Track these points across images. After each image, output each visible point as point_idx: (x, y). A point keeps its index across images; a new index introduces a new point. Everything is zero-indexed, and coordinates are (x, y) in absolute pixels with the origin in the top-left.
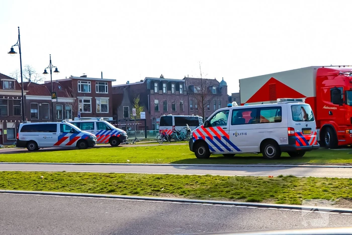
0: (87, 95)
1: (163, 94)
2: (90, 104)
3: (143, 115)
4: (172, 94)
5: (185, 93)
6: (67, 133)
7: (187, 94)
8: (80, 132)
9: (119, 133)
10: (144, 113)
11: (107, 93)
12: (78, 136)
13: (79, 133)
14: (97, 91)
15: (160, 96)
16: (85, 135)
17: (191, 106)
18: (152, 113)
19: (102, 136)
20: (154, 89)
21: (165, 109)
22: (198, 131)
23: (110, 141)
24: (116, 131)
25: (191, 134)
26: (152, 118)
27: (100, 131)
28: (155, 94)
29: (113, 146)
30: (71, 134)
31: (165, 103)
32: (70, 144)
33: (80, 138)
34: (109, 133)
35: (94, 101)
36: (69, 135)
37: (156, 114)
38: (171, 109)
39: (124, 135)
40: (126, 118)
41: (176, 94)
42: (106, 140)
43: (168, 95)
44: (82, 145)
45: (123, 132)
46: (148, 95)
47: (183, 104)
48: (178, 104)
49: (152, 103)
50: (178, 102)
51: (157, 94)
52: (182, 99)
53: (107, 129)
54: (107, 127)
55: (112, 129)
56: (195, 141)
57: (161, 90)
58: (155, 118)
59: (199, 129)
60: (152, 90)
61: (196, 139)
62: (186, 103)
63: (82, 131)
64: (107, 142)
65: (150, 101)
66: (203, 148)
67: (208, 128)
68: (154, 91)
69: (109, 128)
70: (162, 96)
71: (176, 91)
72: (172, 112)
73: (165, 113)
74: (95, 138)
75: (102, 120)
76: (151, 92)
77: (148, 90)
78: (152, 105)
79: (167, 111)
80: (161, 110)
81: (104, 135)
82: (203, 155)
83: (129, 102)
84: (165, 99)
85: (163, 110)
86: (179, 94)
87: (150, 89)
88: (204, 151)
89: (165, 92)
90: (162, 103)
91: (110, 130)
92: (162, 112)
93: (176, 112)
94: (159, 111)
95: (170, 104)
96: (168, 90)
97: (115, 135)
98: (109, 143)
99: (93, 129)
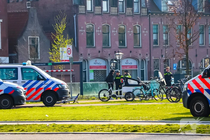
1: (102, 14)
4: (118, 14)
5: (144, 11)
7: (148, 13)
9: (58, 85)
15: (97, 16)
17: (154, 37)
20: (85, 5)
23: (43, 98)
24: (53, 82)
25: (185, 86)
26: (81, 59)
28: (87, 13)
29: (47, 105)
31: (106, 31)
33: (2, 92)
37: (89, 51)
38: (117, 43)
39: (64, 88)
40: (35, 59)
41: (126, 13)
42: (37, 97)
43: (112, 15)
44: (5, 103)
45: (63, 83)
46: (75, 16)
47: (139, 33)
48: (131, 33)
49: (82, 31)
50: (130, 28)
51: (91, 15)
52: (137, 23)
53: (39, 79)
54: (38, 75)
55: (46, 79)
56: (191, 95)
57: (98, 6)
58: (87, 60)
59: (196, 80)
60: (82, 5)
61: (191, 92)
62: (144, 31)
63: (3, 82)
64: (38, 100)
65: (79, 28)
66: (201, 103)
67: (208, 78)
68: (86, 8)
69: (42, 78)
70: (100, 17)
71: (126, 7)
72: (119, 47)
73: (105, 50)
74: (25, 93)
75: (29, 64)
76: (80, 9)
77: (74, 6)
78: (82, 34)
79: (110, 46)
80: (98, 43)
81: (34, 89)
82: (201, 112)
83: (39, 29)
84: (105, 22)
85: (102, 44)
86: (132, 13)
87: (77, 3)
88: (203, 108)
89: (106, 10)
90: (101, 31)
91: (42, 80)
92: (99, 48)
93: (127, 47)
94: (94, 46)
95: (114, 32)
96: (111, 7)
97: (51, 88)
98: (41, 101)
99: (17, 79)
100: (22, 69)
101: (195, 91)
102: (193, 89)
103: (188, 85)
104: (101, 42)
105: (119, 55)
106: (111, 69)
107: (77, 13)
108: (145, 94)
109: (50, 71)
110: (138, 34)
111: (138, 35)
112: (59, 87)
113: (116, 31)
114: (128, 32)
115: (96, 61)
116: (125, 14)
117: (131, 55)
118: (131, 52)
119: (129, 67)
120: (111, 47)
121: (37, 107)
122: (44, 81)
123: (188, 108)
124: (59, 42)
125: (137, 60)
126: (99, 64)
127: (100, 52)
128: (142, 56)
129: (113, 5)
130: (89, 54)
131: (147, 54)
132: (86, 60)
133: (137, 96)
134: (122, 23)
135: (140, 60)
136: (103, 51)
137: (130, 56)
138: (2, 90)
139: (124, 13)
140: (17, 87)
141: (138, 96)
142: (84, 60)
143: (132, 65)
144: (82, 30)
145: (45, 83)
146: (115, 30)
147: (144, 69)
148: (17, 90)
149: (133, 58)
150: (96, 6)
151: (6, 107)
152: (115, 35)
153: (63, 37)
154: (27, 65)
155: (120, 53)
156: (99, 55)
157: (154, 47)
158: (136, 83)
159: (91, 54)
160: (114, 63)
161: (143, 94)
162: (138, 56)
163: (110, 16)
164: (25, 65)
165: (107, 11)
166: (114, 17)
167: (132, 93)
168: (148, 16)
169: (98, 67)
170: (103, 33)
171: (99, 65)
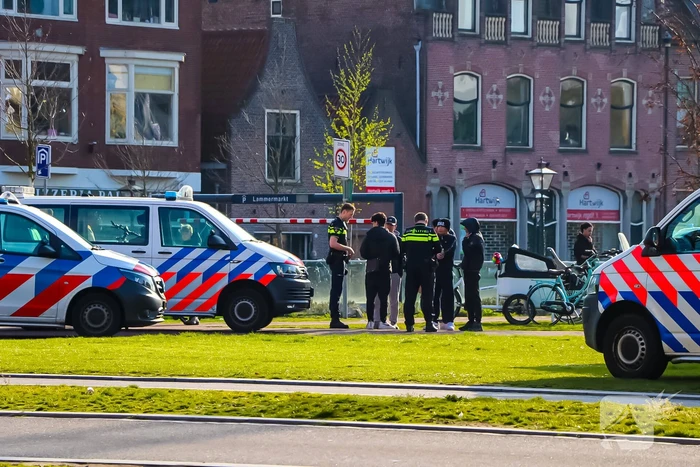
0: (58, 33)
1: (509, 40)
2: (69, 91)
3: (381, 168)
4: (562, 44)
5: (650, 35)
6: (25, 256)
7: (663, 41)
8: (88, 254)
9: (272, 265)
10: (390, 152)
11: (174, 26)
12: (77, 270)
13: (80, 256)
14: (113, 11)
15: (489, 50)
16: (111, 271)
17: (682, 120)
18: (437, 154)
19: (185, 276)
20: (453, 10)
21: (517, 134)
22: (620, 267)
23: (224, 305)
24: (257, 257)
25: (594, 280)
26: (433, 185)
27: (175, 251)
28: (459, 37)
29: (237, 328)
30: (42, 263)
31: (518, 96)
32: (33, 308)
33: (88, 284)
34: (222, 262)
35: (94, 73)
36: (33, 266)
37: (461, 160)
38: (556, 136)
39: (292, 277)
40: (279, 181)
41: (590, 41)
42: (205, 301)
43: (540, 45)
44: (96, 317)
45: (291, 261)
46: (417, 48)
47: (631, 107)
48: (602, 104)
49: (439, 94)
50: (599, 90)
51: (472, 43)
52: (625, 74)
53: (213, 246)
54: (212, 234)
55: (237, 245)
56: (608, 309)
57: (496, 17)
58: (453, 189)
59: (625, 261)
60: (443, 13)
61: (610, 298)
62: (648, 98)
63: (94, 252)
64: (211, 310)
65: (429, 85)
66: (638, 336)
67: (661, 257)
68: (455, 21)
69: (222, 242)
70: (499, 52)
71: (589, 21)
72: (560, 151)
73: (515, 158)
74: (159, 287)
75: (185, 197)
76: (436, 25)
77: (418, 14)
78: (440, 104)
79: (531, 146)
80: (490, 136)
81: (198, 275)
82: (637, 362)
83: (299, 84)
84: (518, 69)
85: (504, 139)
86: (610, 40)
87: (427, 6)
88: (643, 349)
89: (521, 29)
90: (501, 97)
91: (224, 248)
92: (494, 151)
93: (586, 152)
94: (479, 144)
95: (544, 101)
96: (540, 19)
97: (251, 275)
98: (219, 313)
99: (146, 243)
100: (162, 211)
101: (619, 298)
102: (614, 291)
103: (602, 276)
104: (503, 131)
105: (541, 174)
106: (530, 218)
107: (425, 36)
108: (568, 304)
109: (247, 220)
110: (627, 107)
111: (627, 111)
112: (276, 271)
113: (553, 99)
114: (593, 100)
115: (483, 192)
116: (584, 42)
117: (598, 177)
118: (599, 166)
119: (591, 215)
120: (532, 150)
121: (190, 334)
122: (228, 252)
123: (599, 349)
124: (346, 129)
125: (620, 192)
126: (491, 202)
127: (498, 165)
128: (635, 180)
129: (548, 13)
130: (460, 171)
131: (653, 175)
132: (450, 190)
133: (542, 308)
134: (574, 72)
135: (629, 194)
136: (505, 160)
137: (598, 180)
138: (87, 277)
139: (583, 38)
140: (133, 267)
141: (547, 308)
142: (443, 190)
143: (602, 208)
144: (440, 91)
145: (233, 257)
146: (550, 95)
147: (644, 223)
148: (134, 276)
149: (605, 185)
150: (489, 16)
151: (98, 329)
152: (547, 109)
153: (363, 114)
154: (181, 199)
155: (545, 170)
156: (494, 174)
157: (677, 152)
158: (542, 266)
159: (466, 169)
160: (536, 200)
161: (562, 304)
162: (625, 179)
163: (533, 47)
164: (174, 199)
165: (526, 33)
166: (548, 53)
167: (527, 297)
168: (663, 50)
169: (489, 213)
170: (509, 103)
171: (492, 206)
